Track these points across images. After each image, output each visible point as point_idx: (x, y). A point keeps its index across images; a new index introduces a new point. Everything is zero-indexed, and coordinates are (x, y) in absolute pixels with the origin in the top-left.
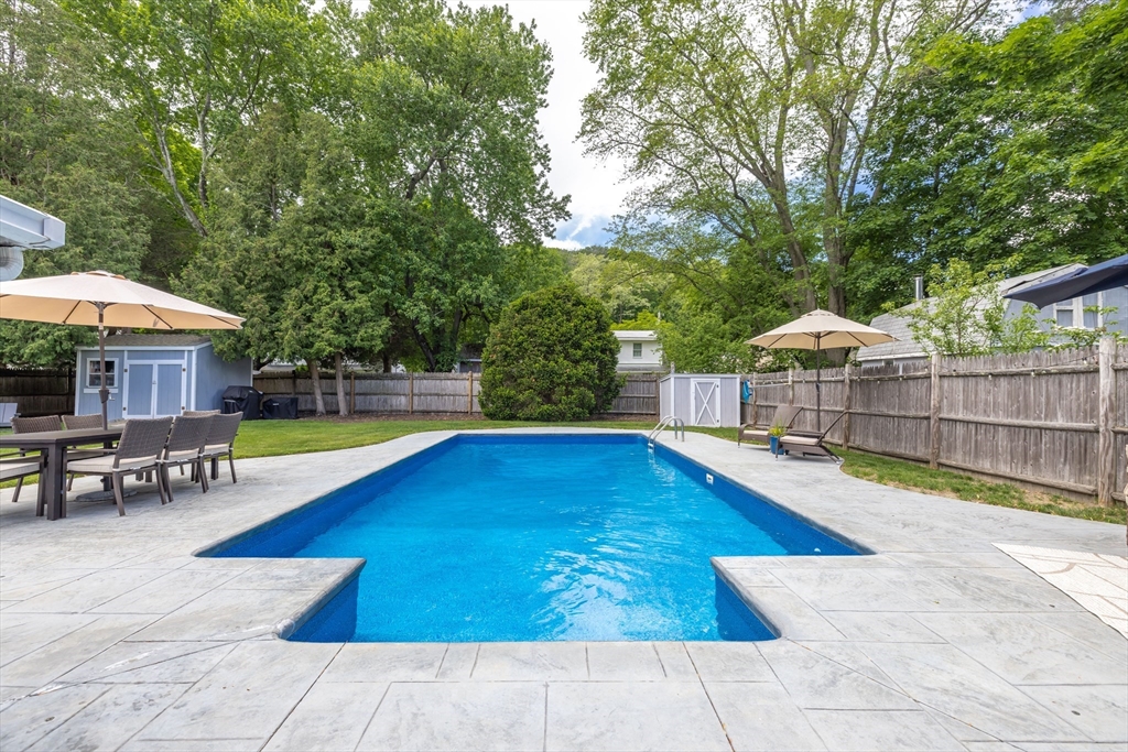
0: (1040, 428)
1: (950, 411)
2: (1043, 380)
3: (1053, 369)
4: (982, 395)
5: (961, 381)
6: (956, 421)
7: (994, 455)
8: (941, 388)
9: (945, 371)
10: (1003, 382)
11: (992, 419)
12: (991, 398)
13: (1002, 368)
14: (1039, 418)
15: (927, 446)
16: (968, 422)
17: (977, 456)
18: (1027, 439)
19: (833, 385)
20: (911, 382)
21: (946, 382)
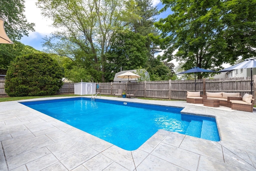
0: (162, 91)
1: (148, 89)
2: (162, 84)
3: (164, 83)
4: (153, 87)
5: (149, 85)
6: (149, 90)
7: (155, 95)
8: (146, 85)
9: (147, 83)
10: (156, 85)
11: (154, 90)
12: (154, 87)
13: (156, 83)
14: (161, 89)
15: (143, 95)
16: (151, 90)
17: (152, 95)
18: (160, 92)
19: (123, 85)
20: (140, 85)
21: (147, 85)
